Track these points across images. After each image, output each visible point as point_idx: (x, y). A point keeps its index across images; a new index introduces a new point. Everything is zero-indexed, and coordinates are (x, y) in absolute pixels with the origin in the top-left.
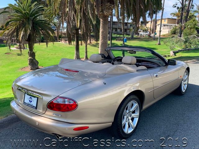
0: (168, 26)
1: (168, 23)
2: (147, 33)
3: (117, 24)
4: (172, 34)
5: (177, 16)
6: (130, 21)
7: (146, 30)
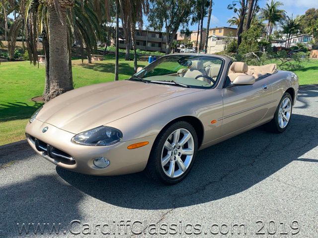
0: (223, 39)
1: (224, 35)
2: (192, 50)
3: (145, 34)
4: (230, 52)
5: (237, 24)
6: (164, 30)
7: (189, 45)
